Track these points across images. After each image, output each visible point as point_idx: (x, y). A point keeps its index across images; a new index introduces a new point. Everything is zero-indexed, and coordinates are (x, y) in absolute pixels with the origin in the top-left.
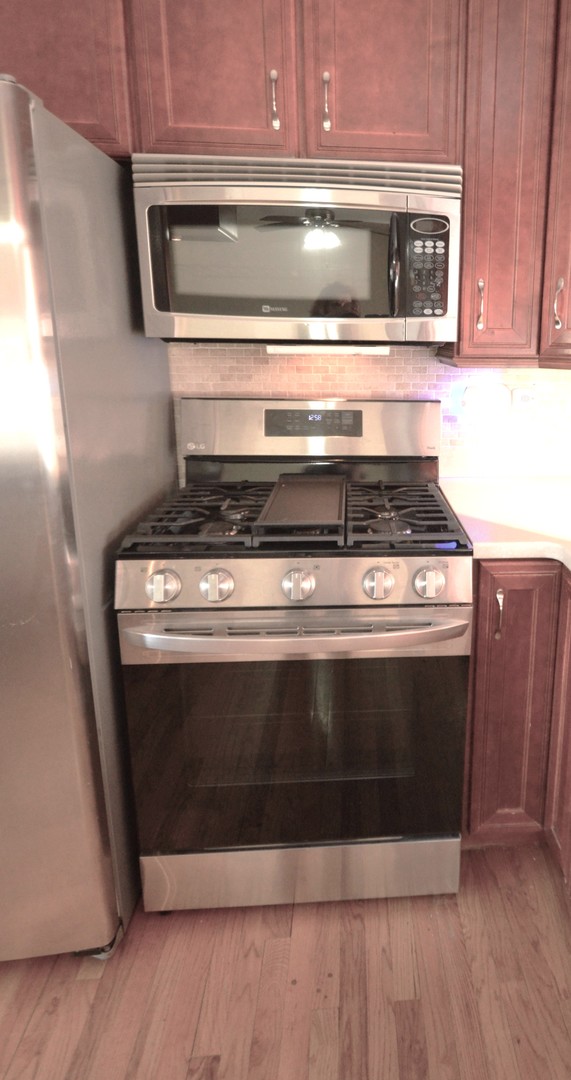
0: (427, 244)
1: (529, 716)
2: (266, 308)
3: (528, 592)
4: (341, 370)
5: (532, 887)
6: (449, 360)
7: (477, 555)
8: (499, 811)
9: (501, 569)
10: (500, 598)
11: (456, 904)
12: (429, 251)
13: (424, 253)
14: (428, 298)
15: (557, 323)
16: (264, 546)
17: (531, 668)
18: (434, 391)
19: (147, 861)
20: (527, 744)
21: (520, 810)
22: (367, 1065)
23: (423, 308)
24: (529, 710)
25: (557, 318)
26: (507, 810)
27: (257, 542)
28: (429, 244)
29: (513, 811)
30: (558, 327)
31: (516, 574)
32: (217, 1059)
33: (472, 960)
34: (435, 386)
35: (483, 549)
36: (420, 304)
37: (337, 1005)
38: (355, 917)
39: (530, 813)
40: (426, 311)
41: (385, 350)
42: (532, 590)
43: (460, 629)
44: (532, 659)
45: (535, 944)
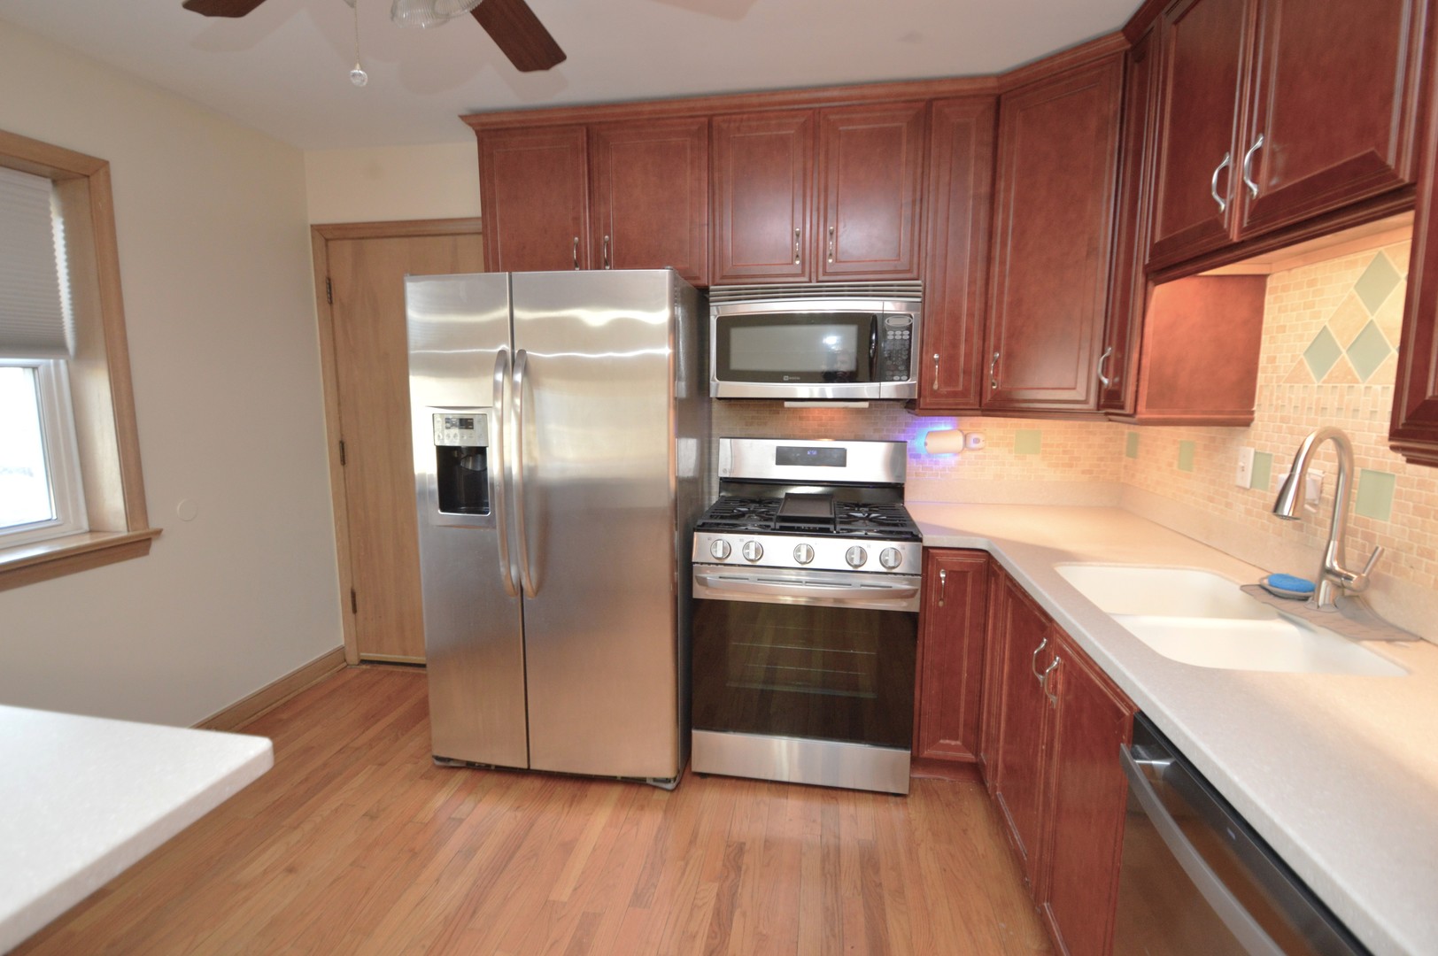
0: (897, 333)
1: (965, 669)
2: (786, 378)
3: (963, 574)
4: (832, 419)
5: (966, 803)
6: (912, 411)
7: (927, 543)
8: (942, 741)
9: (944, 555)
10: (943, 575)
11: (906, 803)
12: (898, 337)
13: (894, 339)
14: (897, 369)
15: (993, 384)
16: (782, 528)
17: (967, 632)
18: (903, 435)
19: (695, 733)
20: (963, 691)
21: (959, 743)
22: (839, 862)
23: (893, 376)
24: (965, 663)
25: (993, 381)
26: (947, 741)
27: (778, 525)
28: (899, 333)
29: (953, 743)
30: (994, 387)
31: (955, 559)
32: (744, 844)
33: (916, 829)
34: (904, 431)
35: (929, 540)
36: (891, 373)
37: (820, 833)
38: (832, 798)
39: (967, 746)
40: (895, 378)
41: (865, 405)
42: (968, 572)
43: (912, 592)
44: (967, 623)
45: (965, 831)
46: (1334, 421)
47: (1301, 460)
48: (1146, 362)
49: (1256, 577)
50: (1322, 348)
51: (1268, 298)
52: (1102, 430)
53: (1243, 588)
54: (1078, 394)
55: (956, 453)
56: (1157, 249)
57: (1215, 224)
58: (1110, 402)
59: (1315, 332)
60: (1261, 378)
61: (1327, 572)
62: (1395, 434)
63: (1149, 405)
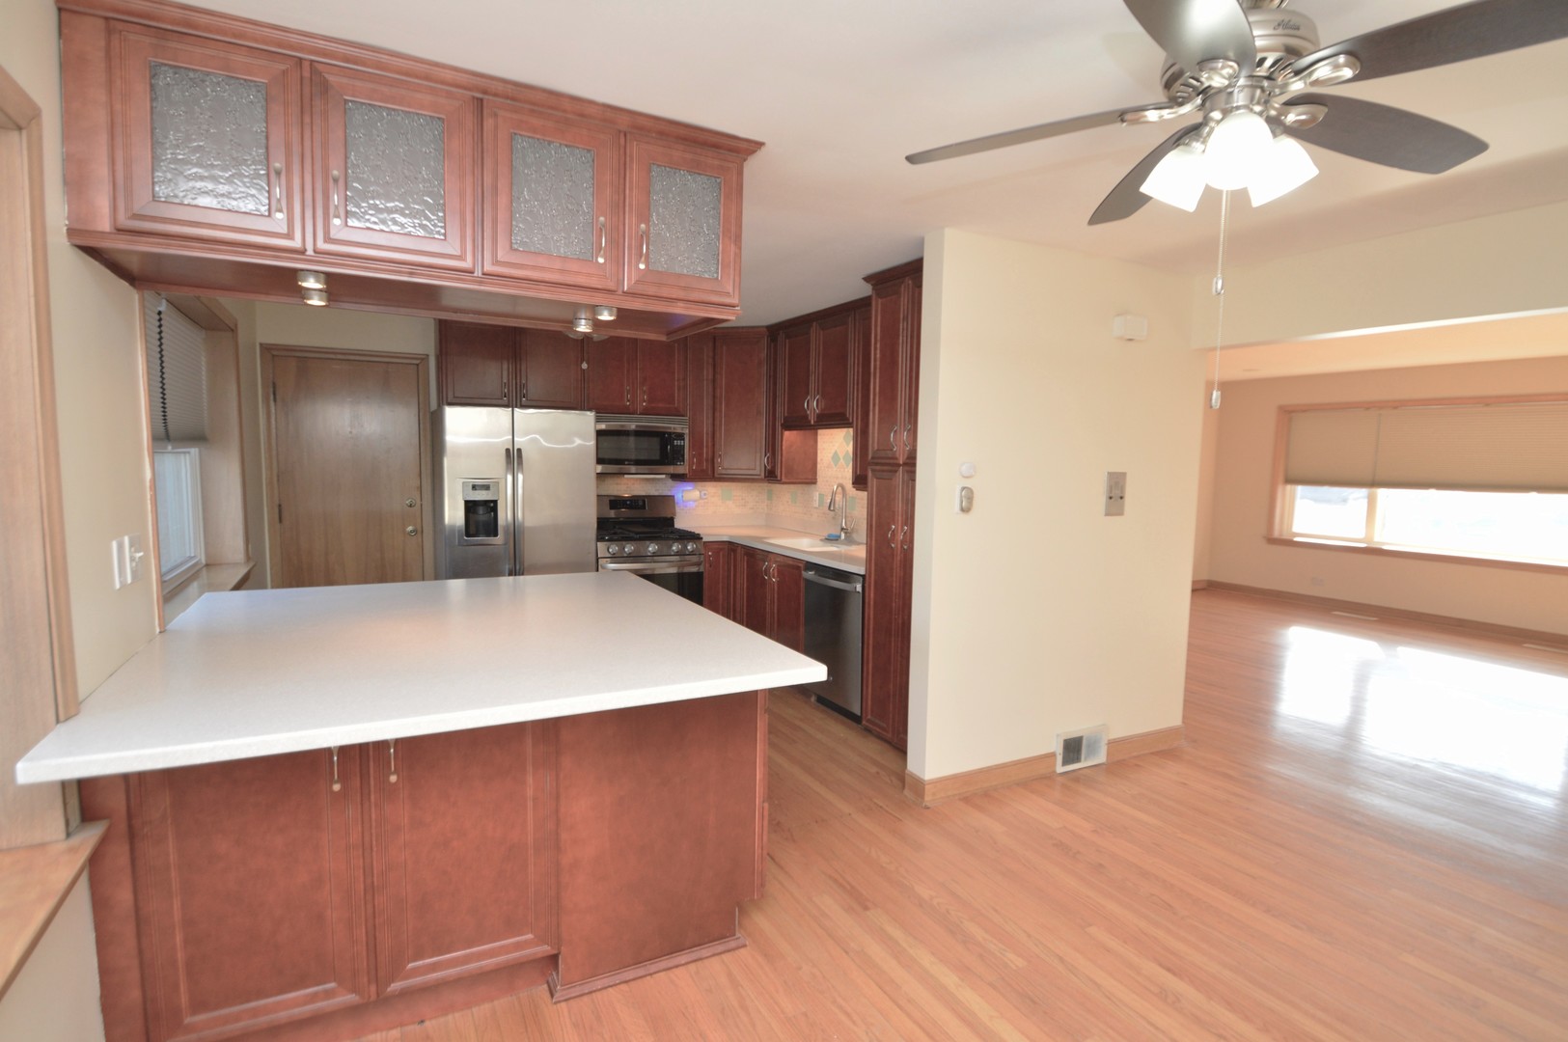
1: (721, 597)
2: (627, 463)
3: (718, 554)
9: (711, 545)
18: (670, 492)
24: (721, 595)
31: (716, 547)
34: (670, 490)
42: (720, 552)
46: (841, 481)
47: (834, 494)
48: (784, 459)
49: (825, 534)
50: (835, 457)
51: (819, 437)
52: (765, 486)
53: (821, 540)
54: (757, 472)
55: (695, 501)
56: (786, 419)
57: (806, 417)
58: (771, 476)
59: (833, 451)
60: (819, 466)
61: (842, 529)
62: (853, 484)
63: (786, 477)
